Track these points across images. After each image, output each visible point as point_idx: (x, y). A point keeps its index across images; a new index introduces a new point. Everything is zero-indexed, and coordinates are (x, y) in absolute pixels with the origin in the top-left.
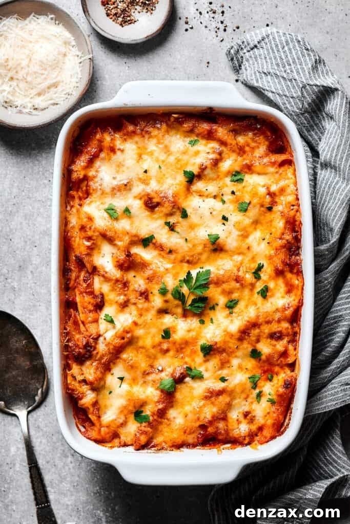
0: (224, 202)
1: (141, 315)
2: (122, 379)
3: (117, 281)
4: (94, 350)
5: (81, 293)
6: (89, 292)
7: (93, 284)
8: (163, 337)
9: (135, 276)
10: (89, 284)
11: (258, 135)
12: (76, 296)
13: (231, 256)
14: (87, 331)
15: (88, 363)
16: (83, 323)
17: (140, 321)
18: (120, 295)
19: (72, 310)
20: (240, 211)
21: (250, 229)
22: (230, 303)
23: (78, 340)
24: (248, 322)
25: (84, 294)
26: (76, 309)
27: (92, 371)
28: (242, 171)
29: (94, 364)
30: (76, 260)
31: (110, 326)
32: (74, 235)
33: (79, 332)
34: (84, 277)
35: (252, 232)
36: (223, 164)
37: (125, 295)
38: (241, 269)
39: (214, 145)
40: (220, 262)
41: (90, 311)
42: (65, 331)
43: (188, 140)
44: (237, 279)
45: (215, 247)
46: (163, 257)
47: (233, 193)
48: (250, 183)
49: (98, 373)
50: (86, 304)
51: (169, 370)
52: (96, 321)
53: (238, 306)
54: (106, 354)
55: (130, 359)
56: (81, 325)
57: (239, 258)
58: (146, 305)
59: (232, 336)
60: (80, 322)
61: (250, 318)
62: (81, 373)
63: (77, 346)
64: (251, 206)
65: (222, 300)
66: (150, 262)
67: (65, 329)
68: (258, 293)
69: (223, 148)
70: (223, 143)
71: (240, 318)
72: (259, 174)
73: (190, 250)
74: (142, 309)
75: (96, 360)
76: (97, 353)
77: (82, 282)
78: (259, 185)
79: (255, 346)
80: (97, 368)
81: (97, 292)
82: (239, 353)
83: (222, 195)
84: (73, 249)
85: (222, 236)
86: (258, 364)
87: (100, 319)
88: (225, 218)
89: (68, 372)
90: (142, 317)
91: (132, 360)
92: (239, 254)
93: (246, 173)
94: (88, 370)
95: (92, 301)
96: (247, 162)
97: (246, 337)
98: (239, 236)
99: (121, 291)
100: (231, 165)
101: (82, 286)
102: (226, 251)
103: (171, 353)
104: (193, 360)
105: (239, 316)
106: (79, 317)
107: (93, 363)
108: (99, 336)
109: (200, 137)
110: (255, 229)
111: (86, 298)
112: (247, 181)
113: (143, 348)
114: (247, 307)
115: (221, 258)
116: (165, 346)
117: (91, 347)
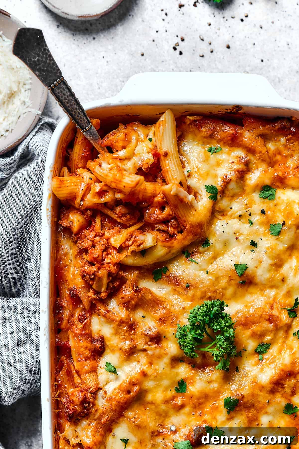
0: (252, 223)
1: (151, 363)
2: (126, 441)
3: (122, 322)
4: (92, 407)
5: (76, 335)
6: (86, 334)
7: (90, 325)
8: (177, 390)
9: (143, 317)
10: (86, 324)
11: (292, 141)
12: (68, 340)
13: (262, 290)
14: (83, 382)
15: (84, 423)
16: (77, 372)
17: (150, 371)
18: (125, 339)
19: (64, 357)
20: (272, 234)
21: (284, 257)
22: (260, 348)
23: (73, 394)
24: (282, 370)
25: (80, 337)
26: (70, 356)
27: (89, 433)
28: (272, 184)
29: (93, 424)
30: (70, 294)
31: (112, 376)
32: (67, 263)
33: (73, 384)
34: (80, 315)
35: (286, 261)
36: (251, 176)
37: (132, 340)
38: (275, 306)
39: (239, 153)
40: (248, 298)
41: (87, 358)
42: (56, 383)
43: (207, 147)
44: (271, 319)
45: (243, 279)
46: (179, 293)
47: (263, 212)
48: (283, 200)
49: (98, 435)
50: (82, 349)
51: (184, 431)
52: (94, 370)
53: (270, 351)
54: (107, 411)
55: (136, 417)
56: (76, 376)
57: (272, 293)
58: (158, 351)
59: (262, 388)
60: (74, 371)
61: (285, 365)
62: (76, 435)
63: (72, 402)
64: (285, 228)
65: (251, 345)
66: (163, 300)
67: (56, 380)
68: (295, 334)
69: (251, 157)
70: (251, 151)
71: (273, 365)
72: (293, 188)
73: (213, 284)
74: (153, 356)
75: (95, 420)
76: (96, 411)
77: (76, 322)
78: (294, 202)
79: (290, 400)
80: (96, 429)
81: (96, 336)
82: (270, 409)
83: (250, 215)
84: (66, 281)
85: (251, 265)
86: (292, 421)
87: (99, 368)
88: (254, 244)
89: (60, 435)
90: (153, 366)
91: (138, 418)
92: (272, 287)
93: (278, 187)
94: (85, 433)
95: (89, 345)
96: (280, 174)
97: (280, 389)
98: (271, 265)
99: (126, 334)
100: (260, 177)
101: (77, 326)
102: (256, 284)
103: (187, 409)
104: (214, 418)
105: (271, 363)
106: (72, 366)
107: (91, 422)
108: (99, 389)
109: (222, 143)
110: (290, 256)
111: (81, 341)
112: (279, 198)
113: (152, 403)
114: (280, 351)
115: (251, 293)
116: (179, 401)
117: (89, 403)
